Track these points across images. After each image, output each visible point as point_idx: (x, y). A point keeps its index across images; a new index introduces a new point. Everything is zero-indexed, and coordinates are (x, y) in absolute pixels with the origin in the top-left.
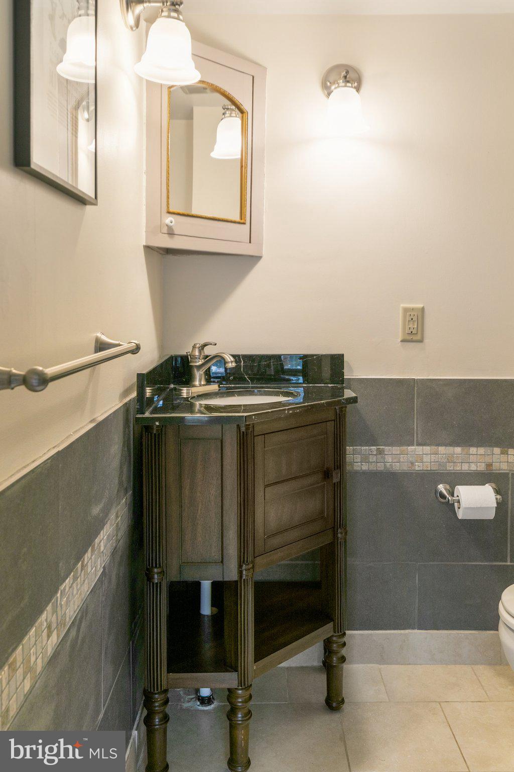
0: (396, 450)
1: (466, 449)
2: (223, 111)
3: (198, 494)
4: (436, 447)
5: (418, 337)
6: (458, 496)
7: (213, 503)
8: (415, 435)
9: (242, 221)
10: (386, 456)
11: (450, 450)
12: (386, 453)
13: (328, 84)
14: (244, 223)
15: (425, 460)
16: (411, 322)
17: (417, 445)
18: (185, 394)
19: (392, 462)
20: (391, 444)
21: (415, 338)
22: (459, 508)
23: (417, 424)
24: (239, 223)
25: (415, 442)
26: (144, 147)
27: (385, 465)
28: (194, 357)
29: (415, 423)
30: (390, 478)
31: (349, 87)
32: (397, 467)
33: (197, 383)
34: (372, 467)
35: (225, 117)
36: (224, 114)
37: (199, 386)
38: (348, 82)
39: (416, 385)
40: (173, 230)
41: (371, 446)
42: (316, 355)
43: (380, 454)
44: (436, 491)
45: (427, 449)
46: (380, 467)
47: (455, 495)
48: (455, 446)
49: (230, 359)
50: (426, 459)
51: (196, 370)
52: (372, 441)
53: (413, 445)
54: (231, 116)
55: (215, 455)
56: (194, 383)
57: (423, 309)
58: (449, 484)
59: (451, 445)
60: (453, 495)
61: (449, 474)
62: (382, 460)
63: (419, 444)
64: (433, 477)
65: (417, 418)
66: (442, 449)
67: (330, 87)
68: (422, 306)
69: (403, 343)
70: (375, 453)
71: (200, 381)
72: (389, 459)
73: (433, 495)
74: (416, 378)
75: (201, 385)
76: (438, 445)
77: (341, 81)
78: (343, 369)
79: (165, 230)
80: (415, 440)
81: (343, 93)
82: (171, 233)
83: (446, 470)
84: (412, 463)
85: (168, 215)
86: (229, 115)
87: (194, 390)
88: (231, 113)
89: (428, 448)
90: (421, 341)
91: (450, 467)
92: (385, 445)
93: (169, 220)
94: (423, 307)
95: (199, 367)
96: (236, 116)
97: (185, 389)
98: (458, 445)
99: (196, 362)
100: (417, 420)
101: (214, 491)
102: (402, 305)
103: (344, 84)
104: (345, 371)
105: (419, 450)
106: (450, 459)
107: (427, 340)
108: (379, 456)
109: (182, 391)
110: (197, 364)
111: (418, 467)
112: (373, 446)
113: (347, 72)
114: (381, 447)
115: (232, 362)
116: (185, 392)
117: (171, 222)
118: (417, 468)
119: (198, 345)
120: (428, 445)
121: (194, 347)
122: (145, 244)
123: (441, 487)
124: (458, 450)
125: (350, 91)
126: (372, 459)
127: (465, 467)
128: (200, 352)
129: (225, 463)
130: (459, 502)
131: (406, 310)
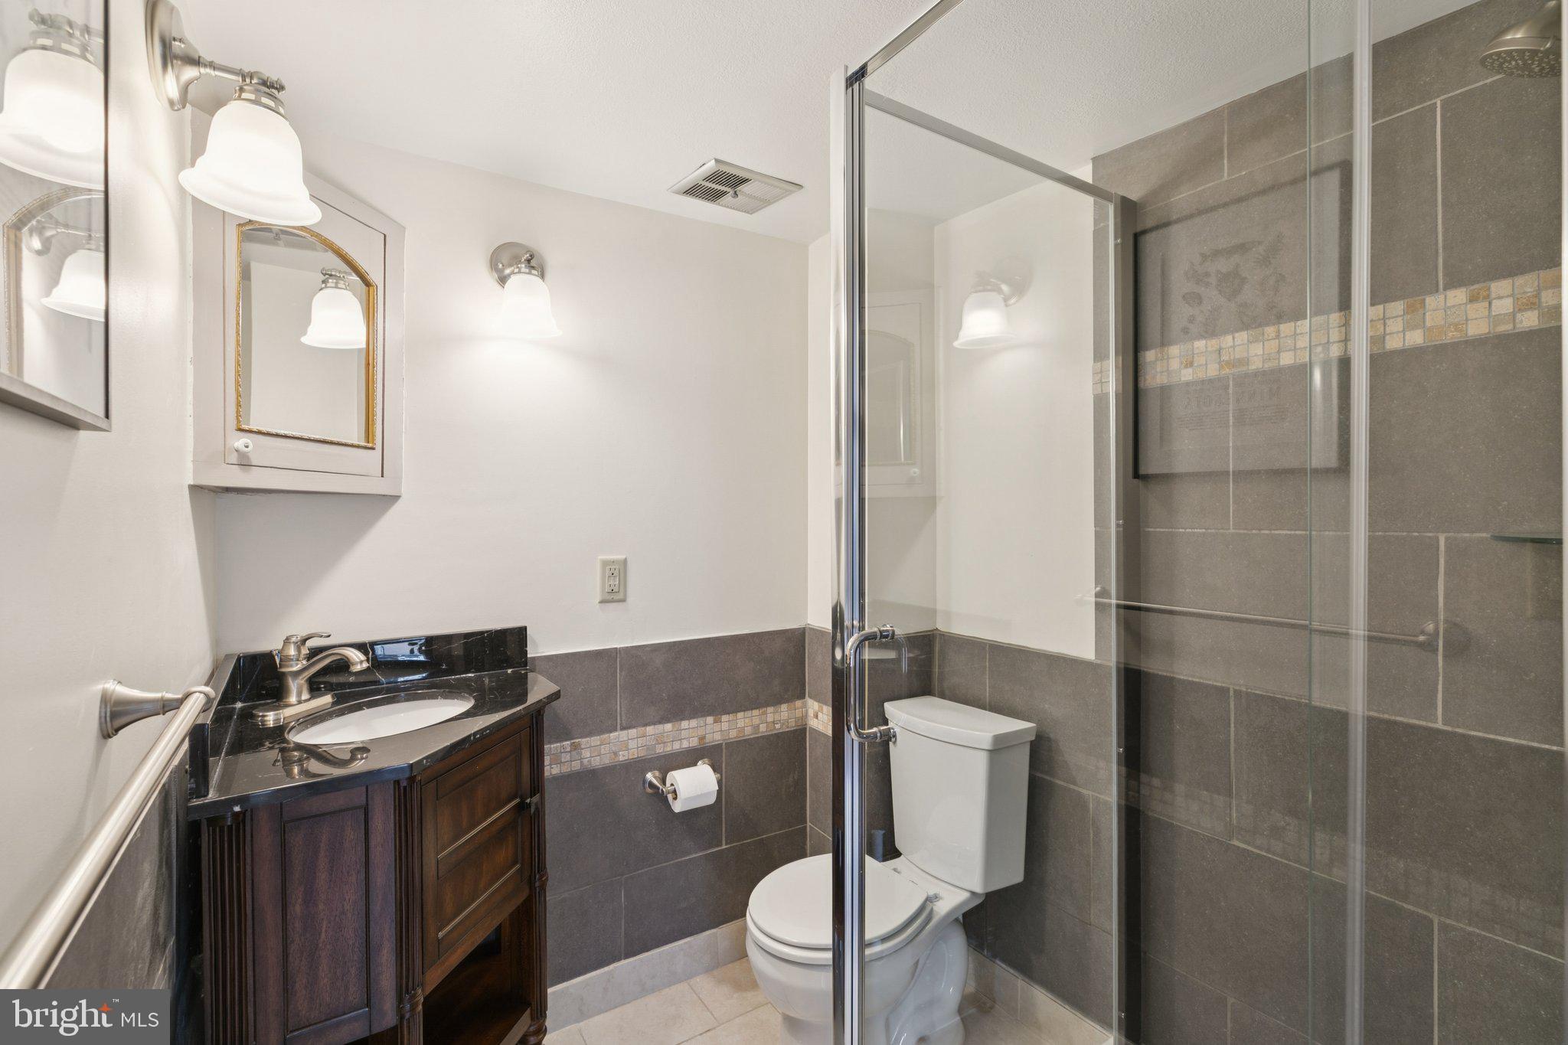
0: (595, 740)
1: (677, 724)
2: (323, 278)
3: (321, 907)
4: (643, 729)
5: (620, 596)
6: (672, 785)
7: (349, 915)
8: (619, 718)
9: (370, 445)
10: (583, 751)
11: (660, 728)
12: (583, 746)
13: (500, 266)
14: (373, 449)
15: (630, 746)
16: (612, 578)
17: (621, 730)
18: (272, 722)
19: (591, 757)
20: (590, 734)
21: (616, 597)
22: (675, 799)
23: (620, 705)
24: (366, 448)
25: (619, 727)
26: (190, 318)
27: (581, 762)
28: (285, 659)
29: (618, 703)
30: (589, 777)
31: (535, 275)
32: (597, 762)
33: (293, 699)
34: (566, 769)
35: (326, 287)
36: (323, 282)
37: (298, 701)
38: (533, 268)
39: (618, 655)
40: (248, 458)
41: (563, 741)
42: (487, 632)
43: (575, 749)
44: (644, 781)
45: (633, 732)
46: (576, 766)
47: (668, 784)
48: (665, 723)
49: (358, 657)
50: (632, 744)
51: (290, 680)
52: (565, 734)
53: (616, 730)
54: (336, 287)
55: (352, 835)
56: (287, 700)
57: (625, 561)
58: (659, 770)
59: (660, 723)
60: (664, 783)
61: (660, 758)
62: (577, 757)
63: (623, 728)
64: (639, 766)
65: (620, 696)
66: (650, 729)
67: (502, 271)
68: (624, 557)
69: (603, 604)
70: (568, 749)
71: (299, 694)
72: (586, 754)
73: (640, 786)
74: (618, 646)
75: (300, 702)
76: (646, 725)
77: (523, 266)
78: (526, 647)
79: (233, 458)
80: (618, 724)
81: (521, 281)
82: (244, 463)
83: (656, 754)
84: (615, 754)
85: (239, 433)
86: (333, 285)
87: (288, 712)
88: (337, 283)
89: (635, 730)
90: (623, 600)
91: (660, 750)
92: (581, 737)
93: (241, 442)
94: (626, 559)
95: (297, 674)
96: (346, 289)
97: (272, 713)
98: (668, 721)
99: (291, 666)
100: (620, 699)
101: (352, 894)
102: (599, 557)
103: (527, 270)
104: (529, 649)
105: (624, 735)
106: (660, 740)
107: (630, 599)
108: (574, 753)
109: (266, 718)
110: (295, 669)
111: (623, 756)
112: (566, 740)
113: (532, 256)
114: (577, 741)
115: (361, 662)
116: (271, 718)
117: (247, 447)
118: (621, 758)
119: (294, 639)
120: (634, 727)
121: (287, 641)
122: (192, 483)
123: (649, 776)
124: (668, 726)
125: (534, 279)
126: (565, 757)
127: (677, 746)
128: (299, 650)
129: (372, 843)
130: (675, 792)
131: (605, 563)
